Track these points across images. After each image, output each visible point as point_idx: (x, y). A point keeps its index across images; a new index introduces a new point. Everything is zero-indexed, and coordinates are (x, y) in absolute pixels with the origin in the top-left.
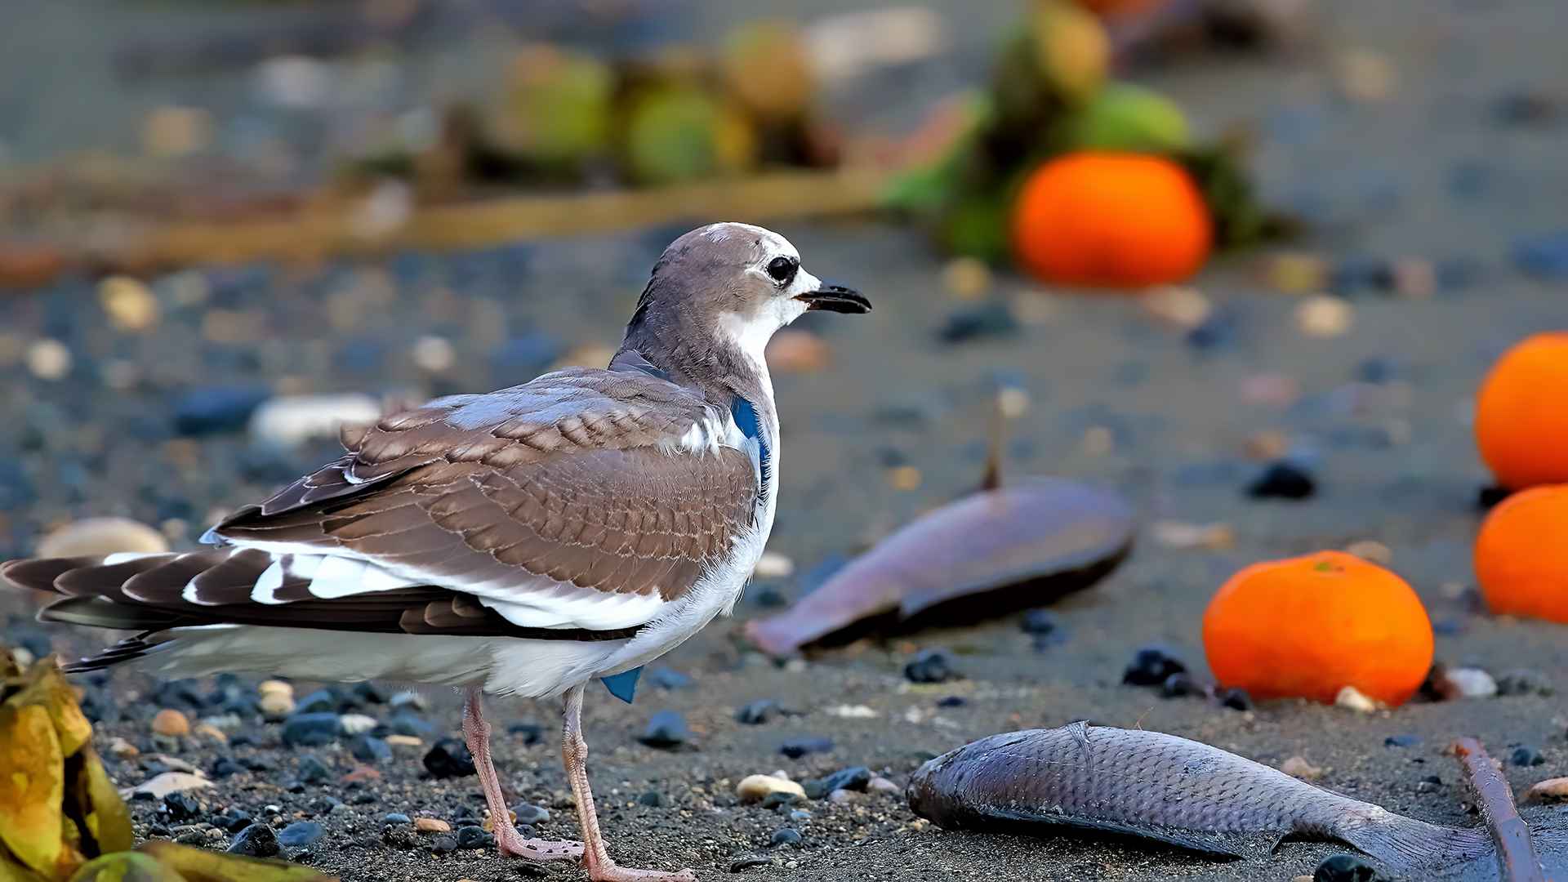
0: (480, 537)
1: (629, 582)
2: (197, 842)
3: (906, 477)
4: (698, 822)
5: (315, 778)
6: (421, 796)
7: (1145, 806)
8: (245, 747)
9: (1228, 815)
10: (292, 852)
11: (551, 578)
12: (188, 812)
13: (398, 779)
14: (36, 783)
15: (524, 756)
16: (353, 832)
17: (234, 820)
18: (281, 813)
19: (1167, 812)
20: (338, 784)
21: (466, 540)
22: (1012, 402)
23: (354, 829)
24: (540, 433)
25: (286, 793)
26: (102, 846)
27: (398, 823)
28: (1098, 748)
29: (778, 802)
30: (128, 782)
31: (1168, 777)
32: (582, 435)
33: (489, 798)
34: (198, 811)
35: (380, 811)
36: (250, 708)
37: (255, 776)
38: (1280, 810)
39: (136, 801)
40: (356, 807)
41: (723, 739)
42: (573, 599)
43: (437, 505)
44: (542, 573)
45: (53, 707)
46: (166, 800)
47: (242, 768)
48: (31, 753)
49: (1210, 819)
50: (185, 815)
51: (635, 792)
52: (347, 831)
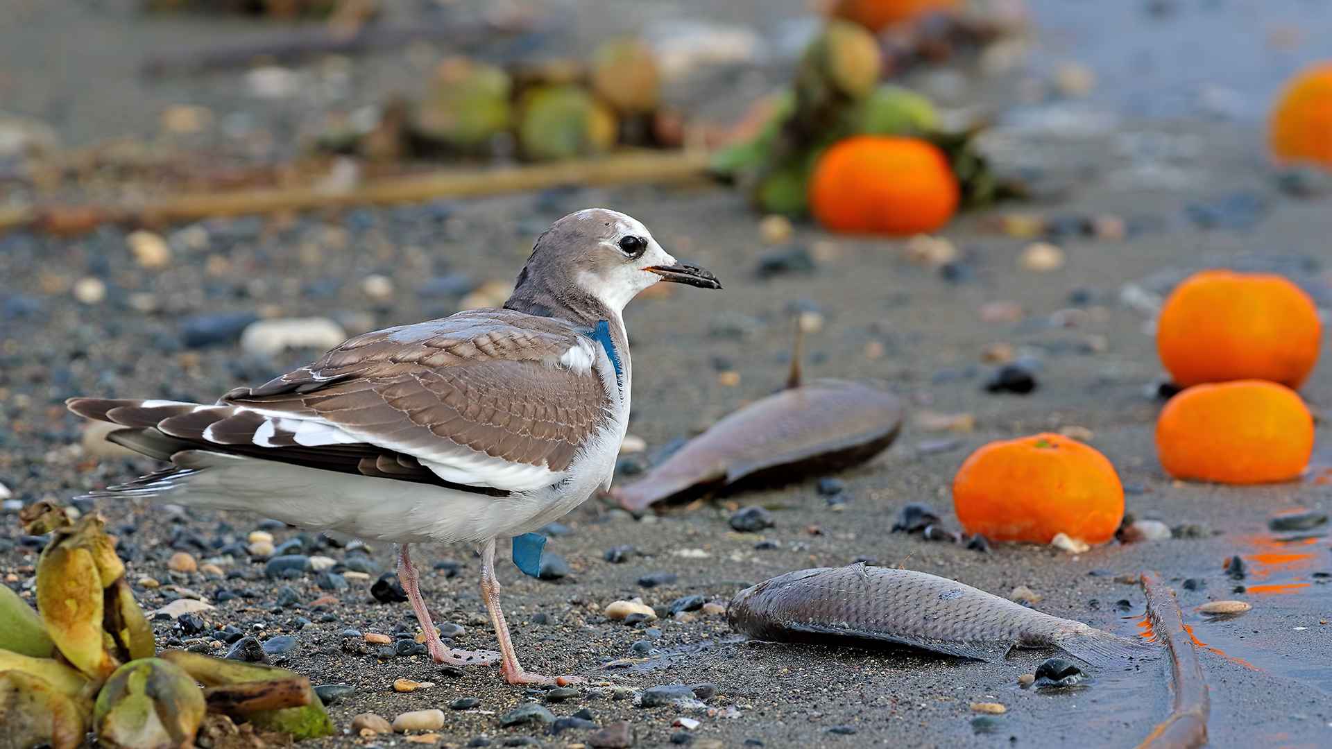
0: (420, 415)
1: (526, 456)
2: (203, 650)
3: (730, 378)
4: (576, 636)
5: (290, 603)
6: (369, 617)
7: (910, 622)
8: (238, 580)
9: (972, 629)
10: (274, 658)
11: (470, 448)
12: (196, 629)
13: (353, 604)
14: (83, 607)
15: (446, 586)
16: (319, 643)
17: (229, 635)
18: (265, 629)
19: (927, 627)
20: (307, 607)
21: (410, 417)
22: (810, 321)
23: (319, 641)
24: (461, 345)
25: (269, 614)
26: (132, 653)
27: (352, 637)
28: (875, 580)
29: (634, 622)
30: (151, 606)
31: (927, 602)
32: (490, 348)
33: (420, 618)
34: (203, 628)
35: (338, 628)
36: (242, 552)
37: (246, 601)
38: (1011, 625)
39: (157, 620)
40: (321, 625)
41: (594, 574)
42: (486, 465)
43: (388, 391)
44: (465, 443)
45: (95, 548)
46: (179, 619)
47: (235, 596)
48: (79, 585)
49: (959, 633)
50: (194, 630)
51: (529, 613)
52: (314, 643)
